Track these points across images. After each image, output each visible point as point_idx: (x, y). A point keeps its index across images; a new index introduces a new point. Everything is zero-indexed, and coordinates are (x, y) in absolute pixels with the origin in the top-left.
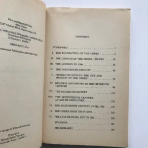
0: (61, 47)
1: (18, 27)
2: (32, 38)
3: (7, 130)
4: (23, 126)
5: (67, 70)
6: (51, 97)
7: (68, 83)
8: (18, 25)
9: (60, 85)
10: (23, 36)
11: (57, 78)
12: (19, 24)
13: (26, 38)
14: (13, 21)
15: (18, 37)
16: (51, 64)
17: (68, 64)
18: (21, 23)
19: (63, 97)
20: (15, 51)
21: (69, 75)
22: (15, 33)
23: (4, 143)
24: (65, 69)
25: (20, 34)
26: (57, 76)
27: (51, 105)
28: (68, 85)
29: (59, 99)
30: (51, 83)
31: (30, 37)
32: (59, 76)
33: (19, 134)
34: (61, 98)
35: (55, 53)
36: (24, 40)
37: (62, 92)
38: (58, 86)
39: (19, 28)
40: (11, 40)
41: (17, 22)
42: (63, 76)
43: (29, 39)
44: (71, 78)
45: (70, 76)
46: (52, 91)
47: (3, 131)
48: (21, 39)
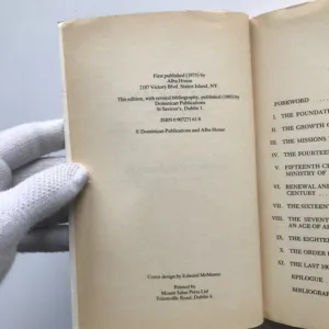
0: (293, 102)
1: (174, 84)
2: (207, 97)
3: (171, 277)
4: (203, 275)
5: (313, 153)
6: (279, 218)
7: (317, 186)
8: (173, 81)
9: (295, 190)
10: (185, 98)
11: (289, 174)
12: (175, 79)
13: (194, 100)
14: (161, 76)
15: (175, 104)
16: (273, 143)
17: (313, 140)
18: (178, 76)
19: (308, 219)
20: (171, 131)
21: (318, 166)
22: (169, 98)
23: (167, 299)
24: (307, 153)
25: (180, 97)
26: (289, 171)
27: (279, 237)
28: (318, 191)
29: (298, 223)
30: (277, 187)
31: (203, 97)
32: (294, 170)
33: (196, 289)
34: (302, 222)
35: (279, 116)
36: (189, 106)
37: (304, 206)
38: (292, 193)
39: (177, 87)
40: (161, 112)
41: (170, 76)
42: (303, 170)
43: (200, 101)
44: (323, 173)
45: (321, 169)
46: (279, 206)
47: (164, 277)
48: (182, 106)
